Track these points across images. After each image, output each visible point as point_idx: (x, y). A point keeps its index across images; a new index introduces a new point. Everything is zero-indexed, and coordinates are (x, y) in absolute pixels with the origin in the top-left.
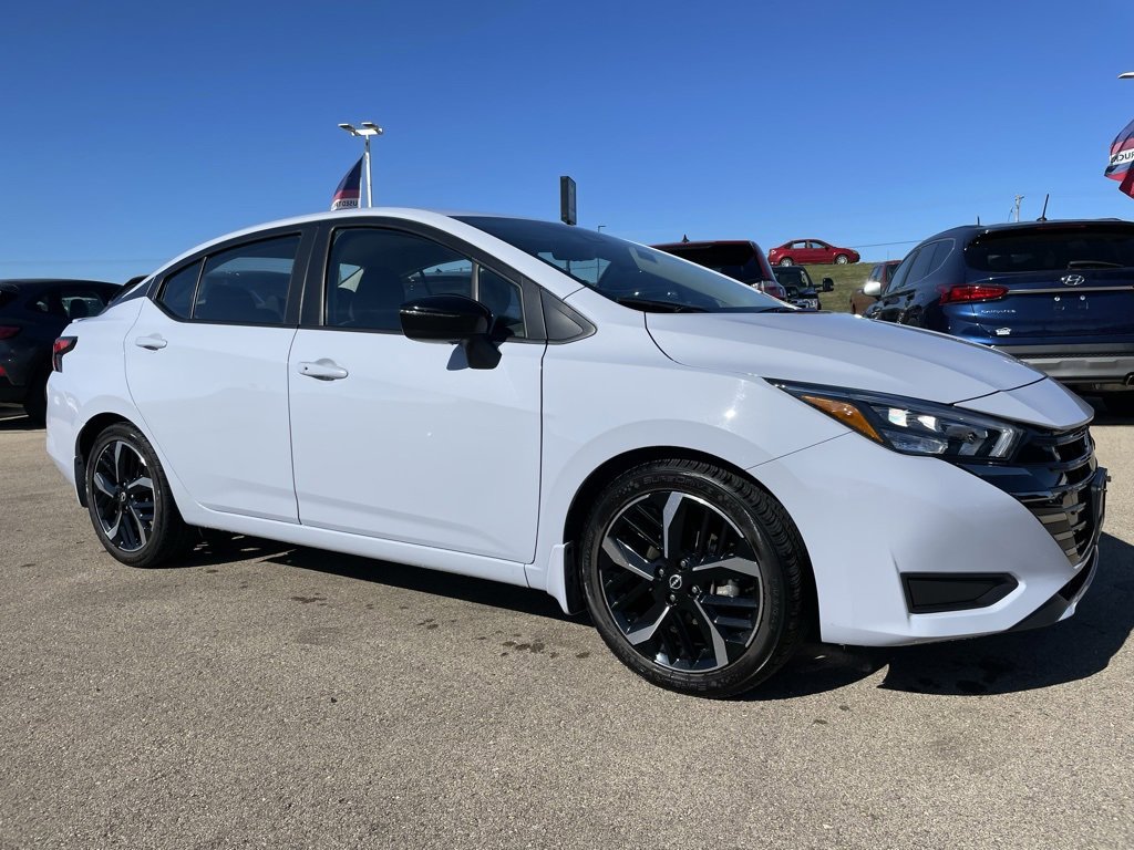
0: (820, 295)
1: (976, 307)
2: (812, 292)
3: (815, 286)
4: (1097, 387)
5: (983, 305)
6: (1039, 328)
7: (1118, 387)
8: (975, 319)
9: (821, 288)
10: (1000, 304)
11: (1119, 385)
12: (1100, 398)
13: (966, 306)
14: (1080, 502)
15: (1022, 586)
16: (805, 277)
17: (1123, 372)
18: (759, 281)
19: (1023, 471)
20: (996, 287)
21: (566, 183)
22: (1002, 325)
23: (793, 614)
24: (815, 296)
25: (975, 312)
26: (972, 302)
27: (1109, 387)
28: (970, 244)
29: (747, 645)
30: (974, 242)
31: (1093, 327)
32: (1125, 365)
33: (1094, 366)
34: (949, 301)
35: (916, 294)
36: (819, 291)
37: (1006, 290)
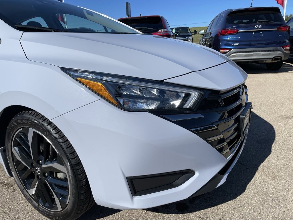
0: (193, 36)
1: (229, 36)
2: (191, 35)
3: (192, 33)
4: (264, 61)
5: (231, 36)
6: (248, 43)
7: (270, 61)
8: (228, 41)
9: (193, 33)
10: (236, 35)
11: (271, 61)
12: (265, 65)
13: (225, 36)
14: (235, 123)
15: (197, 174)
16: (189, 30)
17: (272, 57)
18: (162, 29)
19: (199, 116)
20: (236, 30)
21: (127, 4)
22: (236, 42)
23: (82, 192)
24: (191, 36)
25: (229, 38)
26: (227, 35)
27: (267, 62)
28: (228, 16)
29: (67, 203)
30: (229, 14)
31: (264, 42)
32: (272, 55)
33: (263, 55)
34: (220, 35)
35: (212, 33)
36: (193, 34)
37: (238, 31)
